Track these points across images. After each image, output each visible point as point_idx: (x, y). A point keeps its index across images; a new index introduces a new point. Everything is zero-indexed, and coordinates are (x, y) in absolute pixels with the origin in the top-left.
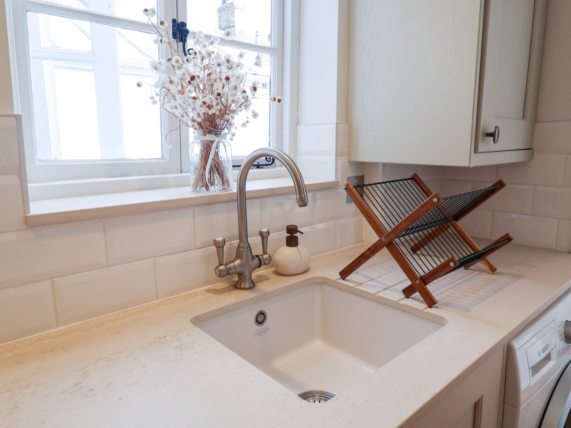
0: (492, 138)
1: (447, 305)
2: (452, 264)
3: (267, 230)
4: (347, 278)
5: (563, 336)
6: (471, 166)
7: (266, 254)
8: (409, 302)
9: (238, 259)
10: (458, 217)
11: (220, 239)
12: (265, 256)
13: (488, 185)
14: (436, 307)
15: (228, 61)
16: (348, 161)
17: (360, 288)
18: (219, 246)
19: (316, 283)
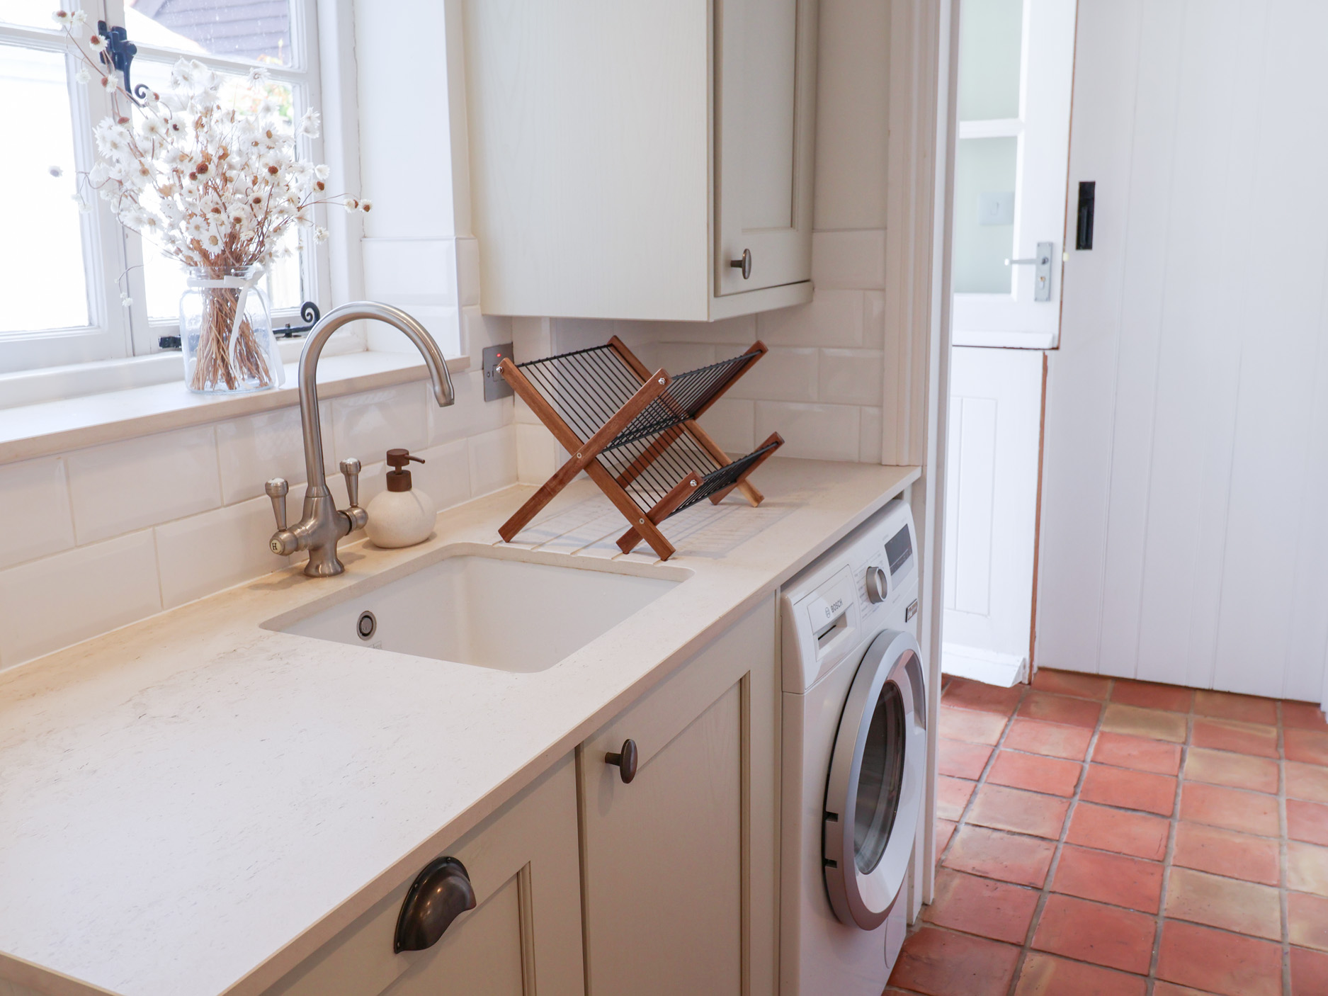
0: (740, 270)
1: (690, 553)
2: (693, 483)
3: (355, 460)
4: (514, 539)
5: (864, 590)
6: (712, 320)
7: (356, 507)
8: (631, 558)
9: (311, 517)
10: (695, 411)
11: (279, 481)
12: (356, 512)
13: (741, 351)
14: (674, 559)
15: (269, 135)
16: (483, 315)
17: (541, 550)
18: (278, 495)
19: (454, 557)
